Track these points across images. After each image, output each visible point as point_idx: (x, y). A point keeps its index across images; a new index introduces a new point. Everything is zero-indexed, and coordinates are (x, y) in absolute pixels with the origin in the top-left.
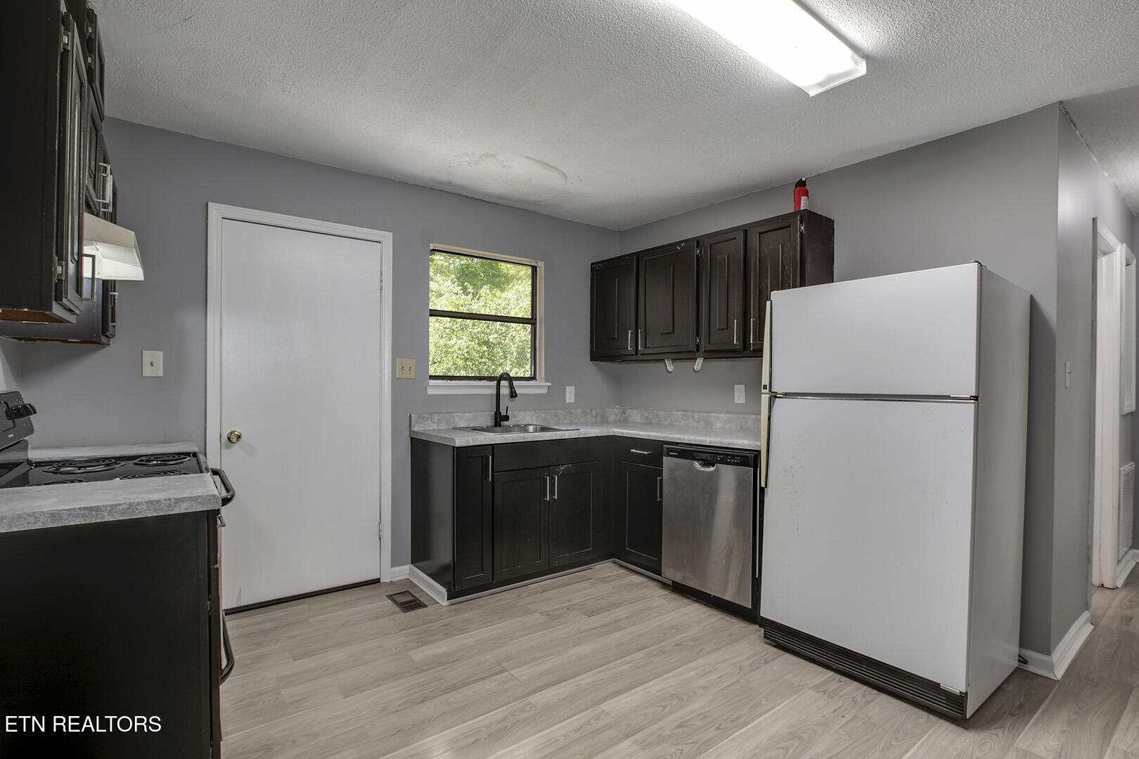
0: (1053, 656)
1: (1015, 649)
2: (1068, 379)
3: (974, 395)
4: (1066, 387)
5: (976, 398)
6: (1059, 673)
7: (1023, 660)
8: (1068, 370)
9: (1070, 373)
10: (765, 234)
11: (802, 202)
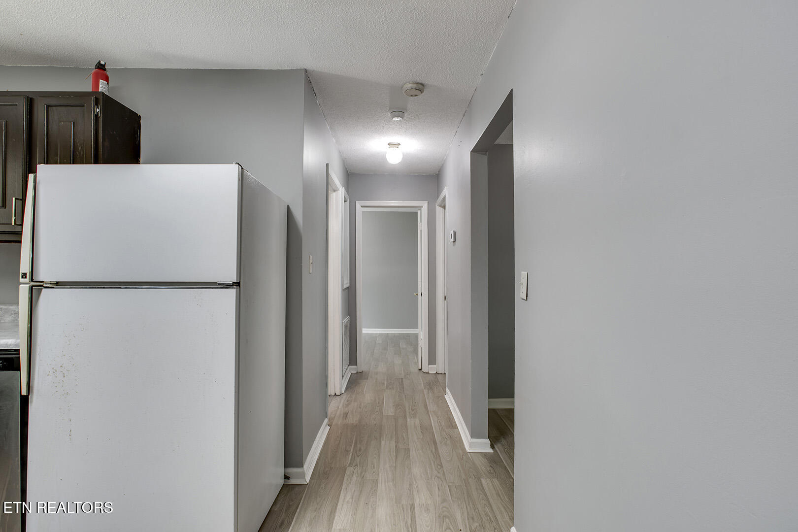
0: (304, 467)
1: (281, 471)
2: (311, 268)
3: (235, 281)
4: (310, 273)
5: (238, 284)
6: (308, 478)
7: (286, 477)
8: (311, 261)
9: (312, 263)
10: (54, 108)
11: (100, 86)
